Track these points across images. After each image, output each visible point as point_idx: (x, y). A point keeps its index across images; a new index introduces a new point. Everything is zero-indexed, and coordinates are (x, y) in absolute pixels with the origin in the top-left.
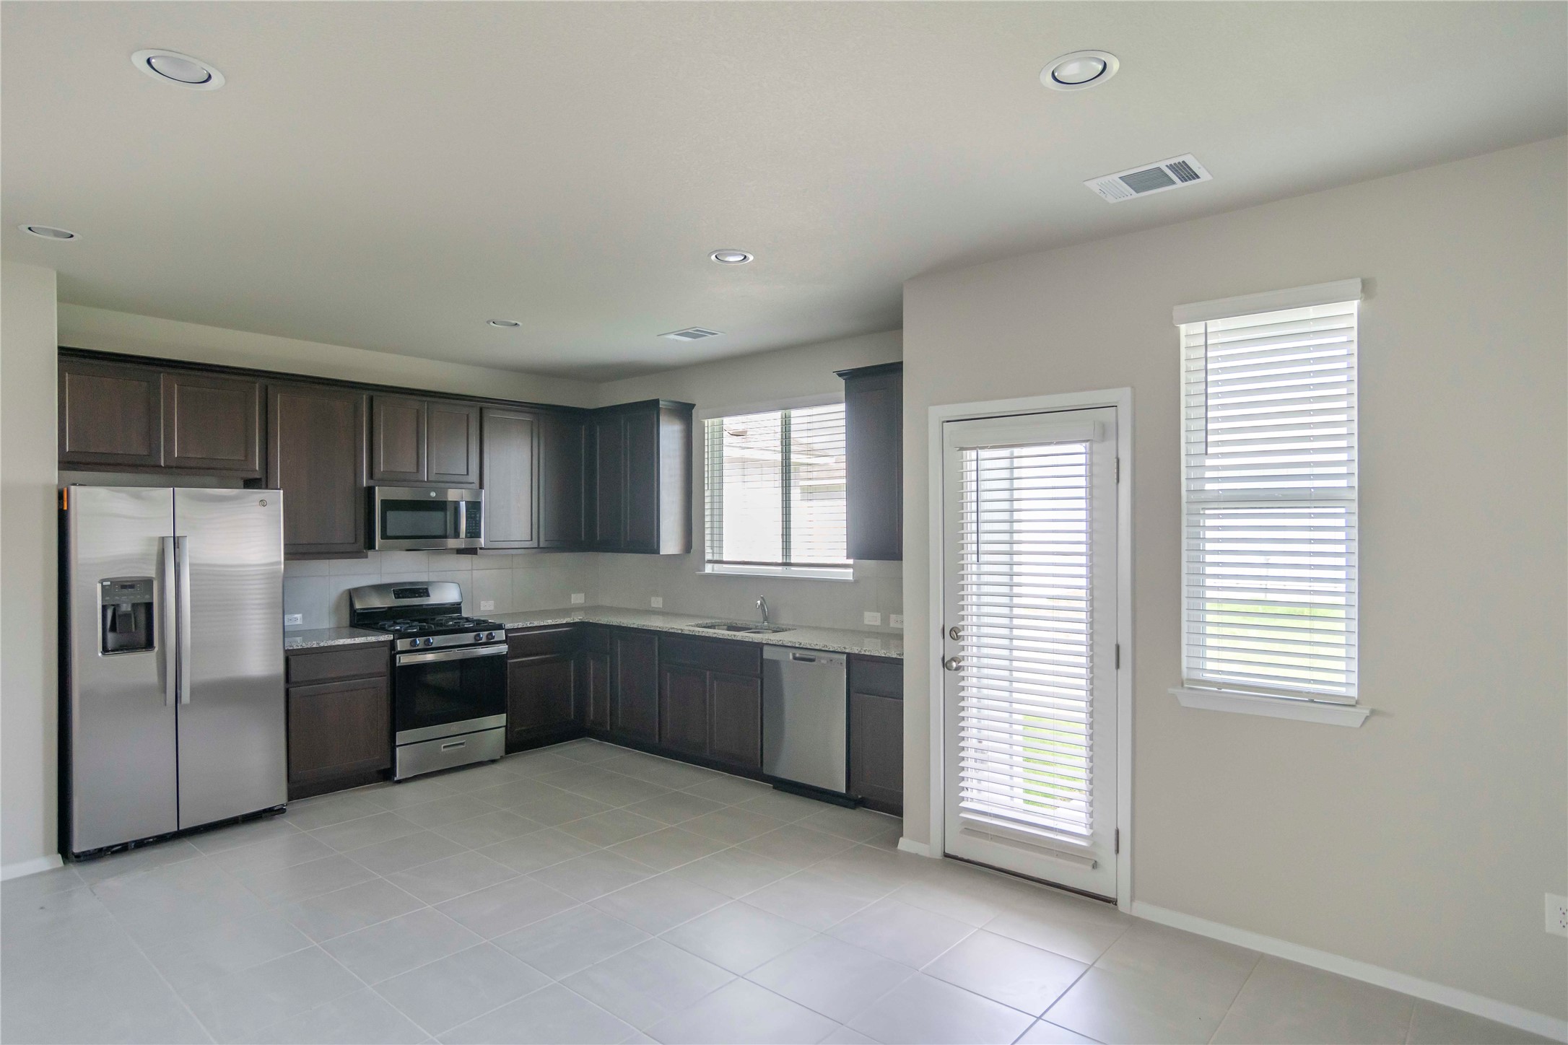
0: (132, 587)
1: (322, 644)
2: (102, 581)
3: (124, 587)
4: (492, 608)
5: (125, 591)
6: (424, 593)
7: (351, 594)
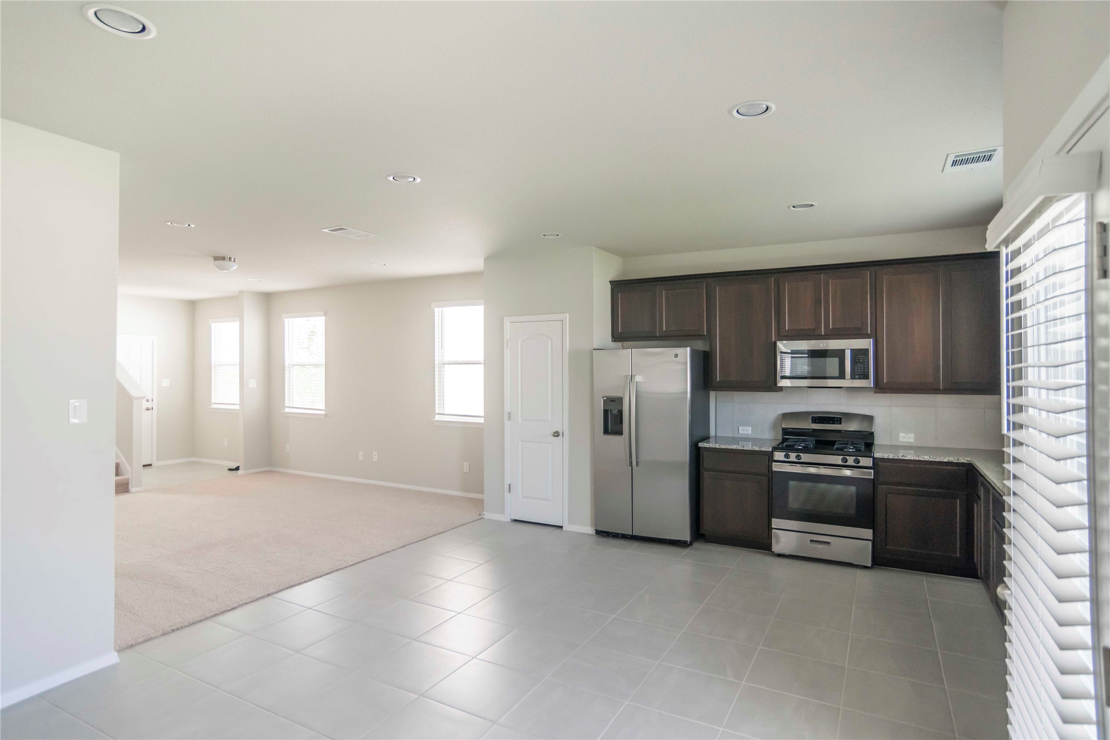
0: (614, 401)
1: (722, 447)
2: (603, 397)
3: (611, 401)
4: (912, 440)
5: (612, 403)
6: (837, 421)
7: (786, 416)
